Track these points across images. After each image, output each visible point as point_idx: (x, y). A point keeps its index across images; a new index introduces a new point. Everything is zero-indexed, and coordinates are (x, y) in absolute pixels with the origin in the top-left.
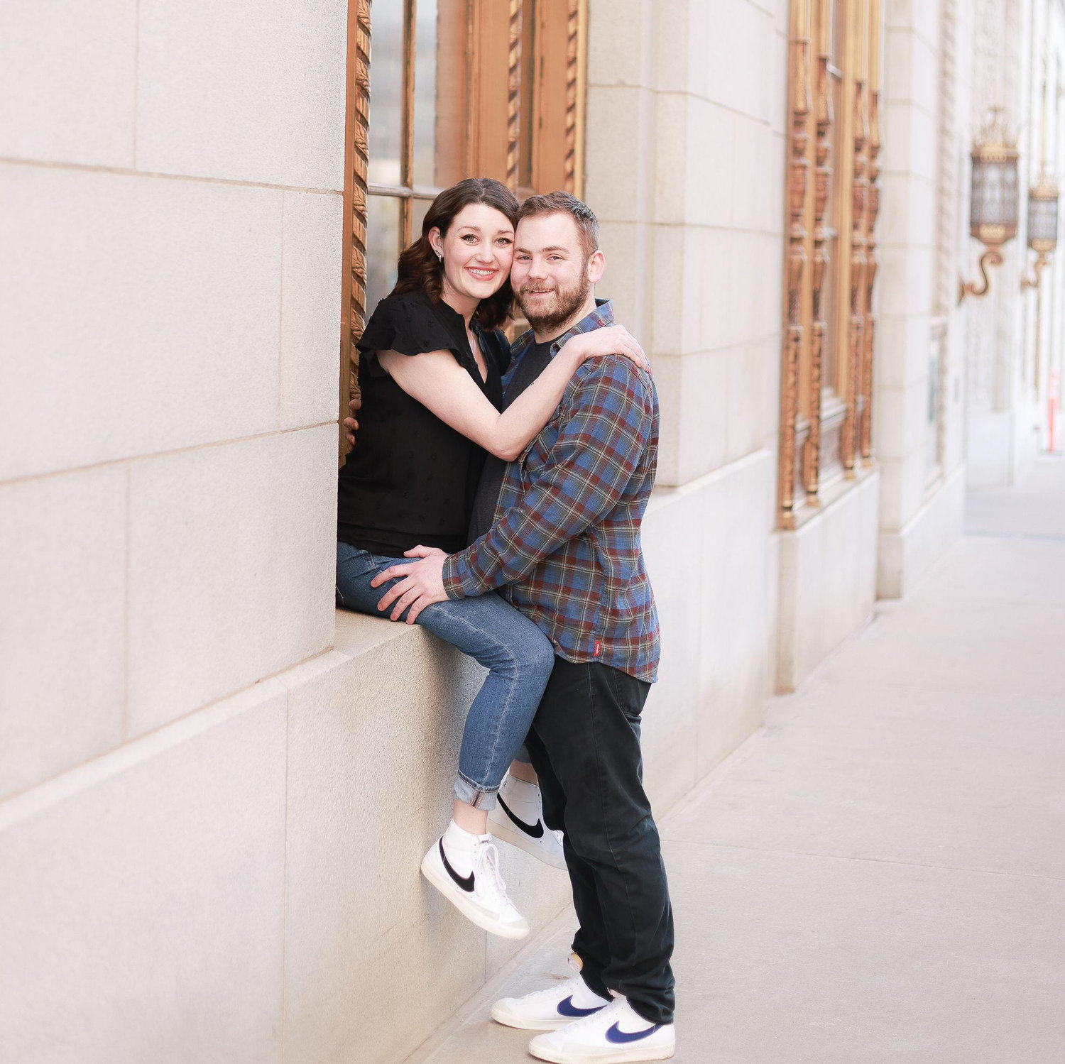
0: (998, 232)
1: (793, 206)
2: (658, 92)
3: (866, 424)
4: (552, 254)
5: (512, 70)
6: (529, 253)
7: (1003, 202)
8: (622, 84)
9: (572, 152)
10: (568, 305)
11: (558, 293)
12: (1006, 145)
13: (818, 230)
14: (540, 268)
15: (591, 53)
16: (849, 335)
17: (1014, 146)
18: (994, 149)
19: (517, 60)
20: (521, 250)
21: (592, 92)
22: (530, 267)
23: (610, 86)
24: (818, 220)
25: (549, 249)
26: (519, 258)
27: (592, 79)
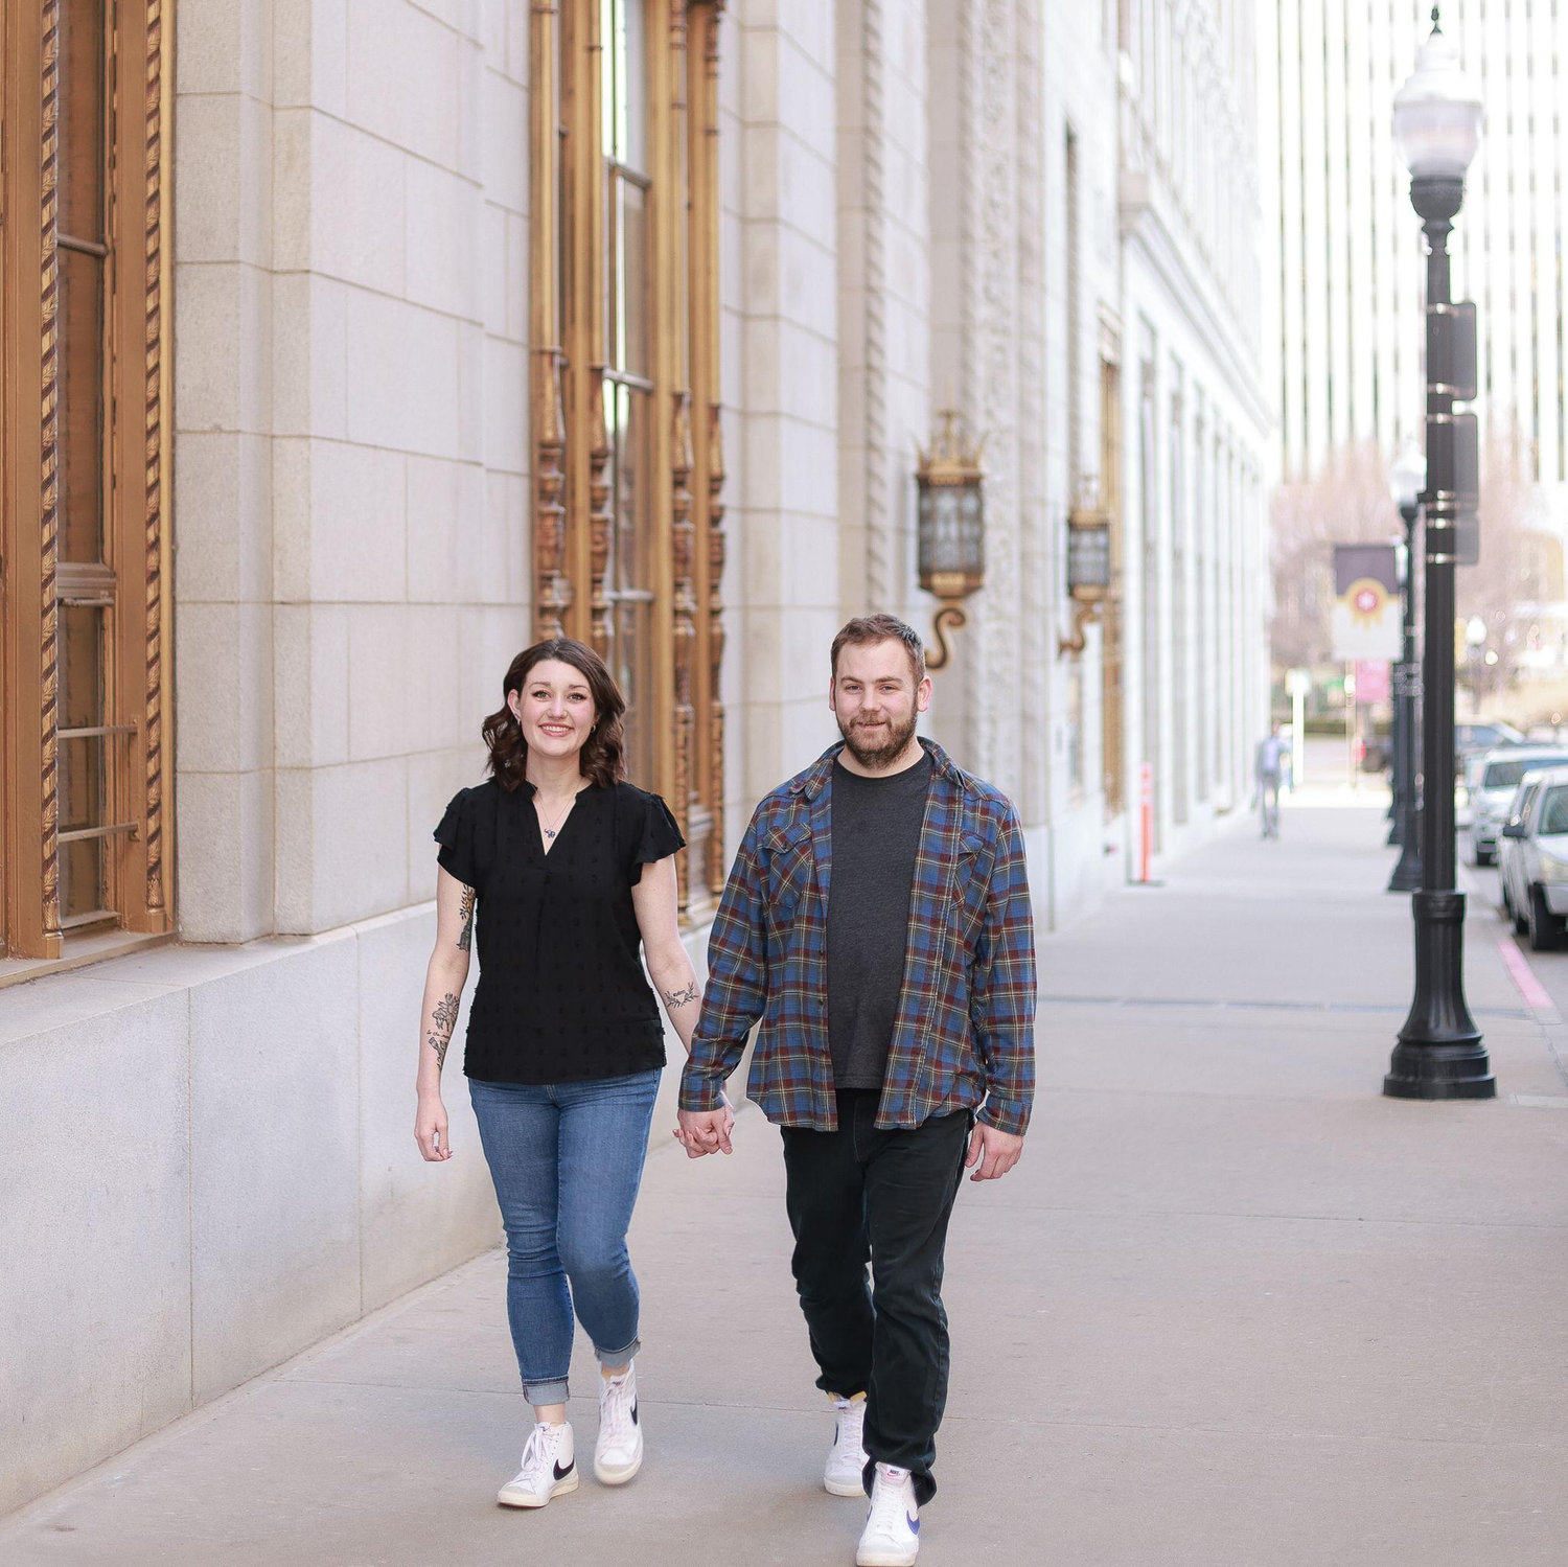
0: (957, 582)
1: (541, 566)
2: (273, 437)
3: (717, 849)
4: (886, 685)
5: (46, 421)
6: (861, 682)
7: (961, 540)
8: (218, 429)
9: (156, 516)
10: (899, 739)
11: (890, 726)
12: (964, 463)
13: (597, 594)
14: (872, 700)
15: (179, 391)
16: (675, 732)
17: (974, 464)
18: (947, 469)
19: (52, 410)
20: (851, 679)
21: (181, 440)
22: (863, 699)
23: (204, 432)
24: (596, 582)
25: (882, 680)
26: (847, 688)
27: (180, 425)
